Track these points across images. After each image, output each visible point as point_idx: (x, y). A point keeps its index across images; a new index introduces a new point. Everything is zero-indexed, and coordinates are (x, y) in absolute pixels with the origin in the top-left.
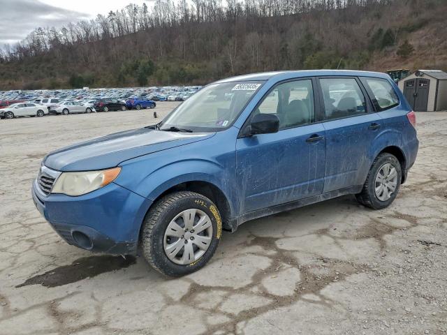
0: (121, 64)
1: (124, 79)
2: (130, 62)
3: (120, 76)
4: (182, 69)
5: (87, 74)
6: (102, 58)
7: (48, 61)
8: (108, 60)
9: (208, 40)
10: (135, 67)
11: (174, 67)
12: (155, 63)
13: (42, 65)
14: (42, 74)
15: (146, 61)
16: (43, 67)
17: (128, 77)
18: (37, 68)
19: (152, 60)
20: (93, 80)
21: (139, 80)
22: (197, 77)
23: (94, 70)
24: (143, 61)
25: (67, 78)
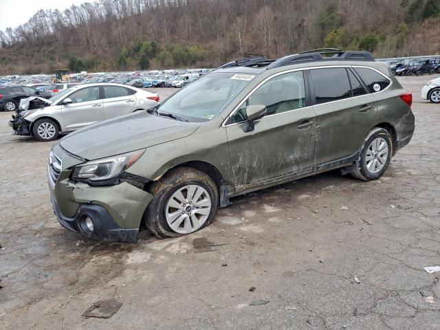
0: (122, 46)
1: (125, 63)
2: (132, 43)
3: (121, 59)
4: (187, 51)
5: (87, 58)
6: (104, 41)
7: (50, 44)
8: (110, 43)
9: (215, 19)
10: (137, 50)
11: (178, 48)
12: (158, 45)
13: (42, 49)
14: (42, 58)
15: (150, 42)
16: (44, 51)
17: (129, 60)
18: (39, 51)
19: (156, 42)
20: (93, 64)
21: (141, 63)
22: (202, 59)
23: (94, 53)
24: (145, 42)
25: (67, 62)
